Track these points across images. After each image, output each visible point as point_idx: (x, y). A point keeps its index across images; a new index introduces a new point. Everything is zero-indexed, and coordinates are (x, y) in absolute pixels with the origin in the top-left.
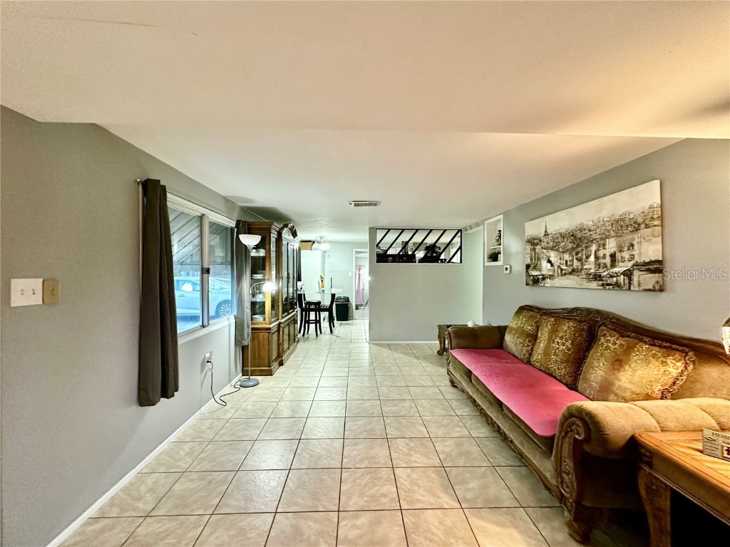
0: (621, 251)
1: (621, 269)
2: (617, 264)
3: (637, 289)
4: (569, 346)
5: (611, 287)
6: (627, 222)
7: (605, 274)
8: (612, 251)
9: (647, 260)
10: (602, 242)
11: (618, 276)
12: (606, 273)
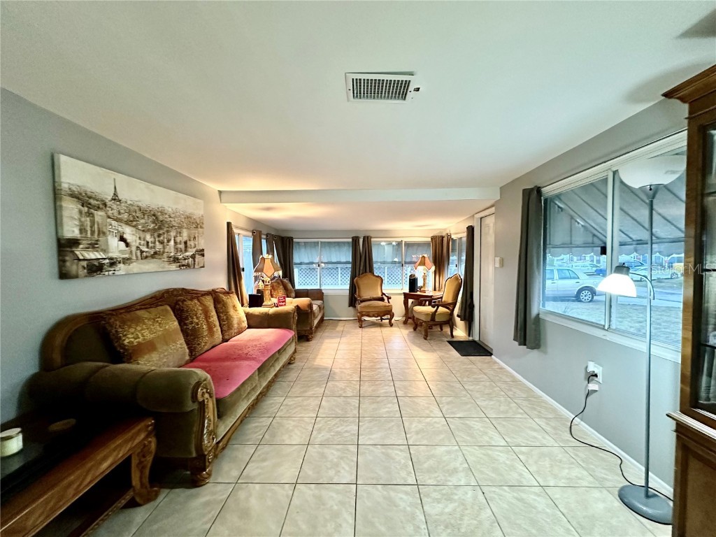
0: (190, 240)
1: (190, 253)
2: (188, 249)
5: (184, 267)
6: (192, 219)
8: (185, 239)
9: (201, 248)
10: (179, 230)
11: (188, 258)
12: (182, 256)
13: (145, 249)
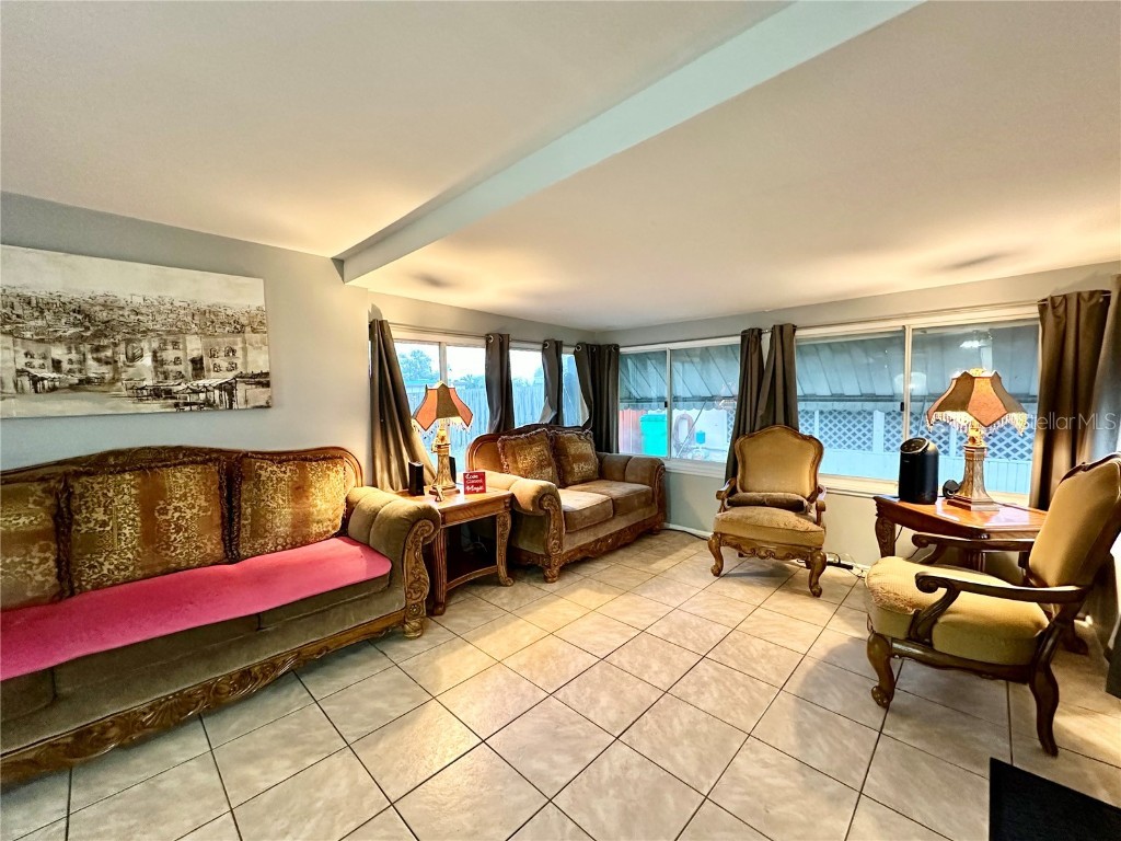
0: (212, 356)
1: (214, 381)
2: (206, 373)
3: (244, 407)
4: (204, 504)
5: (194, 408)
6: (222, 317)
7: (180, 388)
8: (195, 354)
9: (257, 371)
10: (171, 338)
11: (208, 391)
12: (183, 386)
13: (48, 374)
